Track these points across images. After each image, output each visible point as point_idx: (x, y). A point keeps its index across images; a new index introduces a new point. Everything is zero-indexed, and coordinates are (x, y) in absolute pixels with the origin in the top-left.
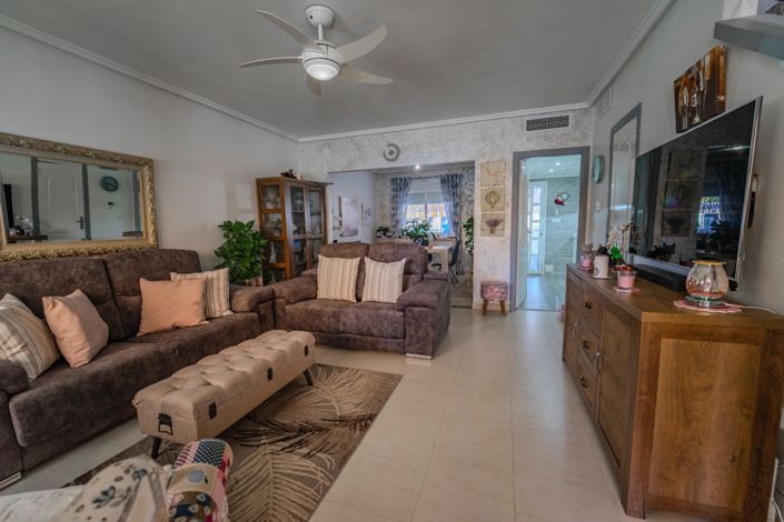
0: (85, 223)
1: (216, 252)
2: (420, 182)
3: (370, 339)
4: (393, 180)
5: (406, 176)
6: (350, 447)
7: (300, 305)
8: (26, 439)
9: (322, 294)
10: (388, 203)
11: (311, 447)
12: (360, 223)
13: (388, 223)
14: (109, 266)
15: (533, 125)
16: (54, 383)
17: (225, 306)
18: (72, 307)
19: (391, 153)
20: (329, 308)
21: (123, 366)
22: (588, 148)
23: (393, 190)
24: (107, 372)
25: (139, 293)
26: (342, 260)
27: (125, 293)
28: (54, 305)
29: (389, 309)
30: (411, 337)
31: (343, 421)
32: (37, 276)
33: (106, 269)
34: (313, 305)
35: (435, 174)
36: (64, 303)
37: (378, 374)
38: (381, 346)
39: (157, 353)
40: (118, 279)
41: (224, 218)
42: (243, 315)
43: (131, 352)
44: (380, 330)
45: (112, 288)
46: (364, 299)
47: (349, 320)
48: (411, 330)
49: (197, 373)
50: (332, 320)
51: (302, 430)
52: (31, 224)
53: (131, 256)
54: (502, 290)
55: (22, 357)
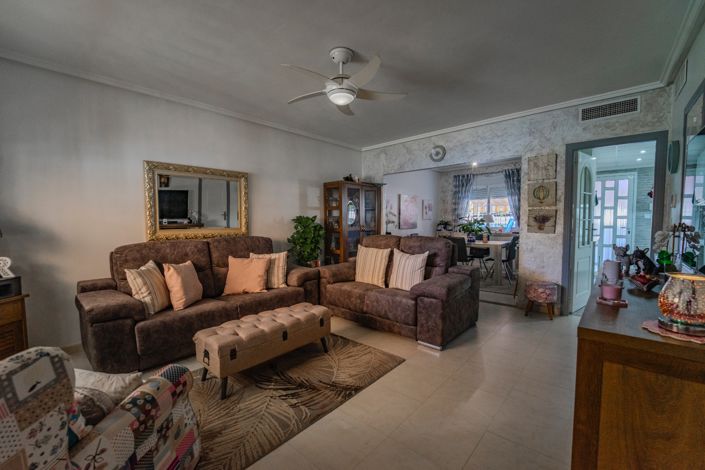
0: (227, 216)
1: (288, 240)
2: (483, 178)
3: (388, 321)
4: (455, 177)
5: (468, 173)
6: (327, 409)
7: (337, 286)
8: (141, 351)
9: (358, 278)
10: (449, 198)
11: (300, 400)
12: (420, 217)
13: (449, 218)
14: (211, 246)
15: (588, 114)
16: (160, 319)
17: (281, 281)
18: (179, 272)
19: (437, 154)
20: (356, 291)
21: (201, 314)
22: (667, 132)
23: (456, 186)
24: (191, 317)
25: (227, 266)
26: (375, 250)
27: (218, 266)
28: (169, 269)
29: (405, 296)
30: (422, 326)
31: (334, 386)
32: (168, 251)
33: (209, 249)
34: (346, 287)
35: (500, 169)
36: (175, 269)
37: (384, 354)
38: (396, 329)
39: (225, 309)
40: (215, 255)
41: (296, 214)
42: (294, 289)
43: (210, 306)
44: (395, 315)
45: (211, 261)
46: (390, 286)
47: (371, 303)
48: (421, 319)
49: (235, 325)
50: (359, 301)
51: (301, 385)
52: (197, 217)
53: (226, 240)
54: (548, 292)
55: (148, 299)
